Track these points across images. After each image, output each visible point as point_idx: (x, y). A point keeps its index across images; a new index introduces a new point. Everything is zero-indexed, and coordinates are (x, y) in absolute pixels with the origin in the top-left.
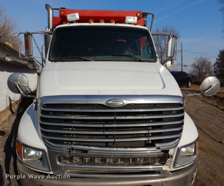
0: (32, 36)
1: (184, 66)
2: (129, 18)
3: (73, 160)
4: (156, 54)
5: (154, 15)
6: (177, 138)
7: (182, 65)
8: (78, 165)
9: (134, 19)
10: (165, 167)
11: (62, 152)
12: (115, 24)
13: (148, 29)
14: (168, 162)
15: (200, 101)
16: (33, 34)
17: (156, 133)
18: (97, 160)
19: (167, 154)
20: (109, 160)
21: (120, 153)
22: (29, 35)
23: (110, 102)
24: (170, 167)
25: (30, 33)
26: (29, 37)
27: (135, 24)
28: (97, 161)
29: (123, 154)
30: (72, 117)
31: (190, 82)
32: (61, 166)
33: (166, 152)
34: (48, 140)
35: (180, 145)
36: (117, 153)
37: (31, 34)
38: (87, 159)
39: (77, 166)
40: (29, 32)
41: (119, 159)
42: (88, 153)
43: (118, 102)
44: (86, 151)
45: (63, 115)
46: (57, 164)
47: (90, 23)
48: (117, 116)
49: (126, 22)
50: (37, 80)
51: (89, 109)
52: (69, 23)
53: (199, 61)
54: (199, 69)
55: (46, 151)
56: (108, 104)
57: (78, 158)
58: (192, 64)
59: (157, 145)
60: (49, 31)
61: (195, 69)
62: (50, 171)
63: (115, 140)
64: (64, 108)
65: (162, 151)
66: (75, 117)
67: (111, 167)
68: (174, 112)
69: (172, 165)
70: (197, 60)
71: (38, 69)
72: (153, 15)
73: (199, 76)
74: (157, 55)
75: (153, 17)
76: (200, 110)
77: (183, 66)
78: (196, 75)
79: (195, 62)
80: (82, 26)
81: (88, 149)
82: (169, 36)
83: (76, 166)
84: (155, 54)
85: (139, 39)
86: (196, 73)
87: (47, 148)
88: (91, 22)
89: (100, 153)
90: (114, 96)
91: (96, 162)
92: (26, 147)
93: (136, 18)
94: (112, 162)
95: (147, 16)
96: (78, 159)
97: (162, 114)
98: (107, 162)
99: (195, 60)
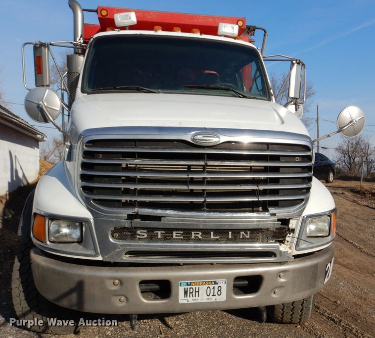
0: (48, 49)
1: (322, 148)
2: (225, 26)
3: (137, 234)
4: (271, 89)
5: (267, 31)
6: (302, 200)
7: (318, 147)
8: (145, 242)
9: (233, 28)
10: (284, 247)
11: (119, 220)
12: (201, 35)
13: (257, 48)
14: (288, 242)
15: (347, 202)
16: (51, 46)
17: (270, 190)
18: (176, 233)
19: (286, 227)
20: (196, 234)
21: (214, 222)
22: (43, 47)
23: (199, 137)
24: (290, 248)
25: (45, 43)
26: (43, 51)
27: (235, 38)
28: (176, 236)
29: (218, 222)
30: (136, 161)
31: (331, 174)
32: (117, 244)
33: (285, 222)
34: (94, 200)
35: (306, 213)
36: (209, 221)
37: (48, 46)
38: (159, 233)
39: (144, 244)
40: (43, 42)
41: (212, 233)
42: (162, 222)
43: (211, 137)
44: (158, 218)
45: (121, 158)
46: (110, 240)
47: (156, 31)
48: (209, 161)
49: (219, 34)
50: (38, 163)
51: (164, 148)
52: (117, 30)
53: (349, 142)
54: (349, 156)
55: (92, 221)
56: (195, 139)
57: (146, 231)
58: (337, 146)
59: (272, 210)
60: (82, 42)
61: (343, 155)
62: (96, 255)
63: (205, 200)
64: (123, 148)
65: (279, 220)
66: (140, 162)
67: (199, 245)
68: (297, 159)
69: (294, 245)
70: (346, 139)
71: (43, 138)
72: (265, 32)
73: (348, 170)
74: (271, 91)
75: (264, 35)
76: (348, 214)
77: (320, 148)
78: (344, 168)
79: (342, 143)
80: (143, 34)
81: (162, 214)
82: (292, 61)
83: (141, 244)
84: (269, 89)
85: (241, 71)
86: (344, 164)
87: (93, 216)
88: (159, 30)
89: (182, 221)
90: (205, 129)
91: (174, 237)
92: (52, 221)
93: (236, 28)
94: (200, 237)
95: (254, 33)
96: (144, 232)
97: (279, 160)
98: (193, 237)
99: (343, 140)
